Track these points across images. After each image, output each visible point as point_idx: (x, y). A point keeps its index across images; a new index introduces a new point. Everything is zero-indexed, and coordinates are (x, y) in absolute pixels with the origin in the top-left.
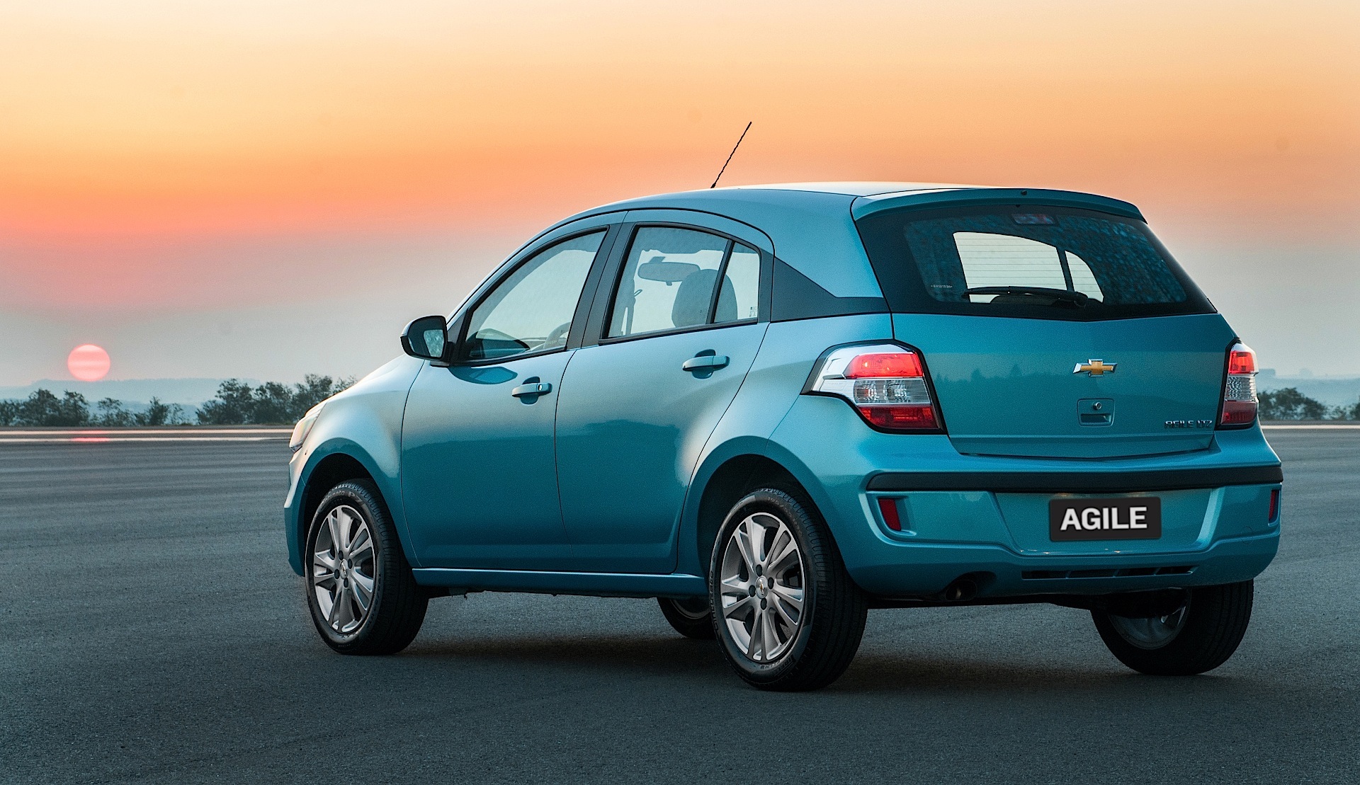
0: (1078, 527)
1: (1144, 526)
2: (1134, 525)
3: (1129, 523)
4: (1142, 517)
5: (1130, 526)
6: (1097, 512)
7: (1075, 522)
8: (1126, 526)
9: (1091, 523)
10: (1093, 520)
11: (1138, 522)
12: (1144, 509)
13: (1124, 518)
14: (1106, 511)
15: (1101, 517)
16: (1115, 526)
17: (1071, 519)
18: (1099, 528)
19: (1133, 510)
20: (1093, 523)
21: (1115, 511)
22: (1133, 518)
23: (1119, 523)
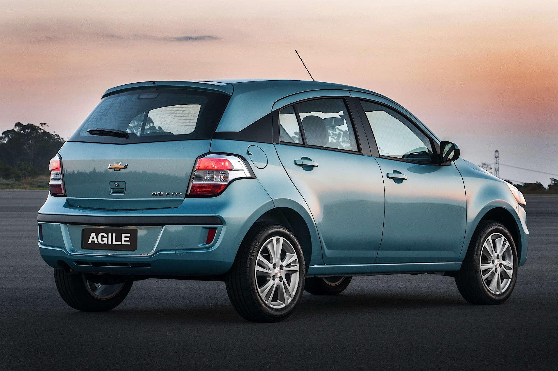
0: (96, 242)
1: (129, 243)
2: (123, 243)
3: (121, 242)
4: (128, 239)
5: (121, 243)
6: (105, 235)
7: (95, 239)
8: (120, 243)
9: (102, 241)
10: (103, 239)
11: (126, 241)
12: (129, 235)
13: (119, 239)
14: (110, 235)
15: (107, 238)
16: (114, 242)
17: (93, 238)
18: (106, 243)
19: (123, 235)
20: (104, 241)
21: (114, 235)
22: (123, 239)
23: (116, 241)
